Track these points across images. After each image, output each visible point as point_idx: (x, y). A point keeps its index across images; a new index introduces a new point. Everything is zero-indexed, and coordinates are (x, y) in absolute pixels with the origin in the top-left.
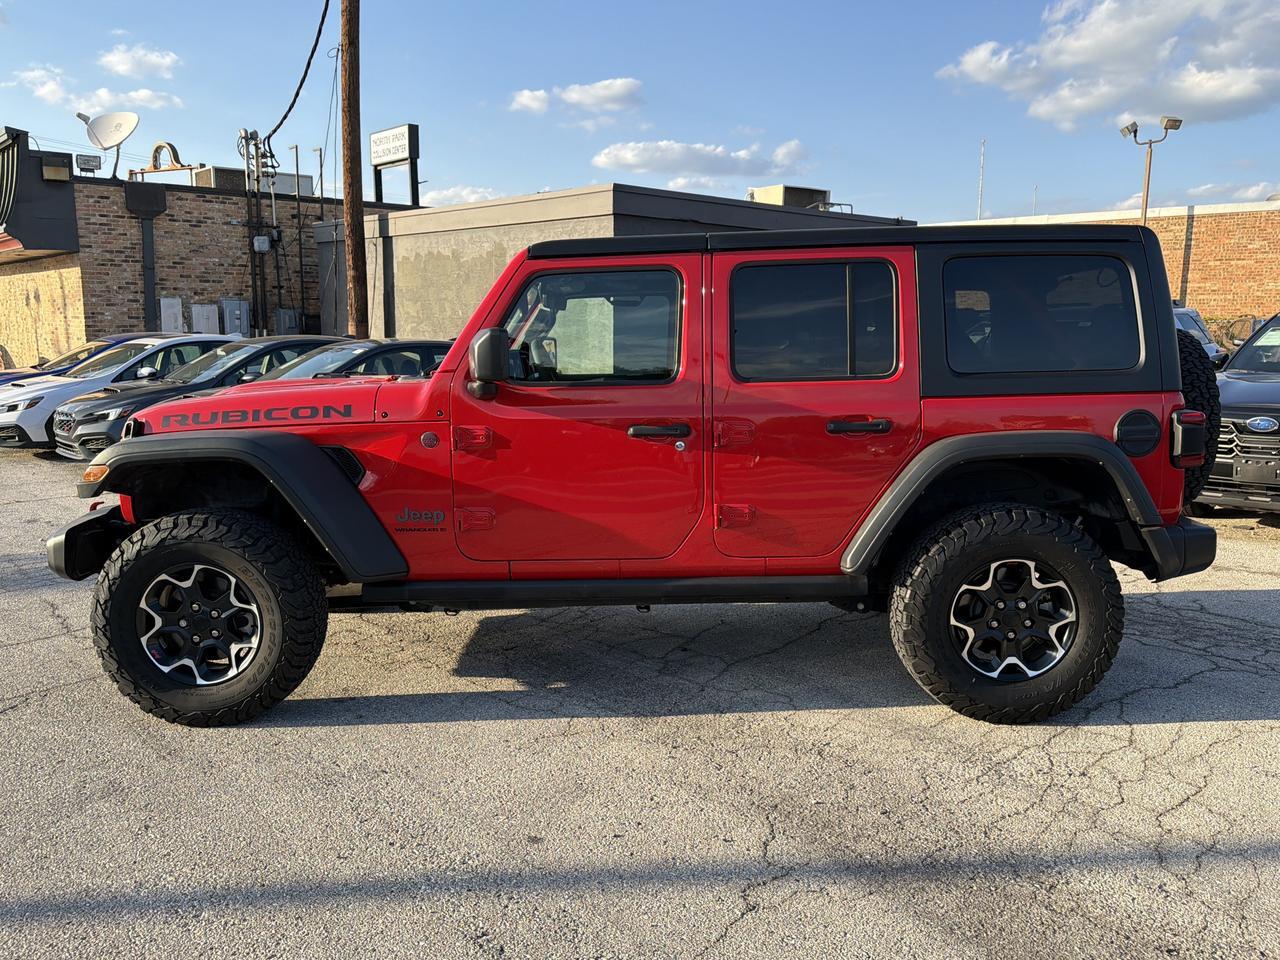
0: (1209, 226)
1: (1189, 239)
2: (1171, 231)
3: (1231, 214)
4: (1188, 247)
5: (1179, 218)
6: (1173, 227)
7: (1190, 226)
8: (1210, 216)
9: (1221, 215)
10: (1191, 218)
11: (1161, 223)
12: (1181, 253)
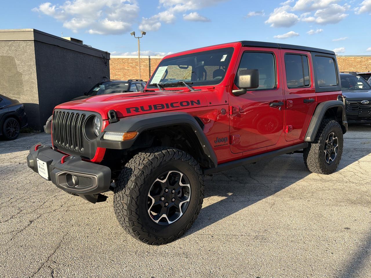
0: (154, 62)
1: (150, 65)
2: (145, 62)
3: (159, 59)
4: (150, 67)
5: (146, 59)
6: (145, 61)
7: (150, 61)
8: (154, 59)
9: (157, 59)
10: (150, 59)
11: (143, 60)
12: (148, 68)
